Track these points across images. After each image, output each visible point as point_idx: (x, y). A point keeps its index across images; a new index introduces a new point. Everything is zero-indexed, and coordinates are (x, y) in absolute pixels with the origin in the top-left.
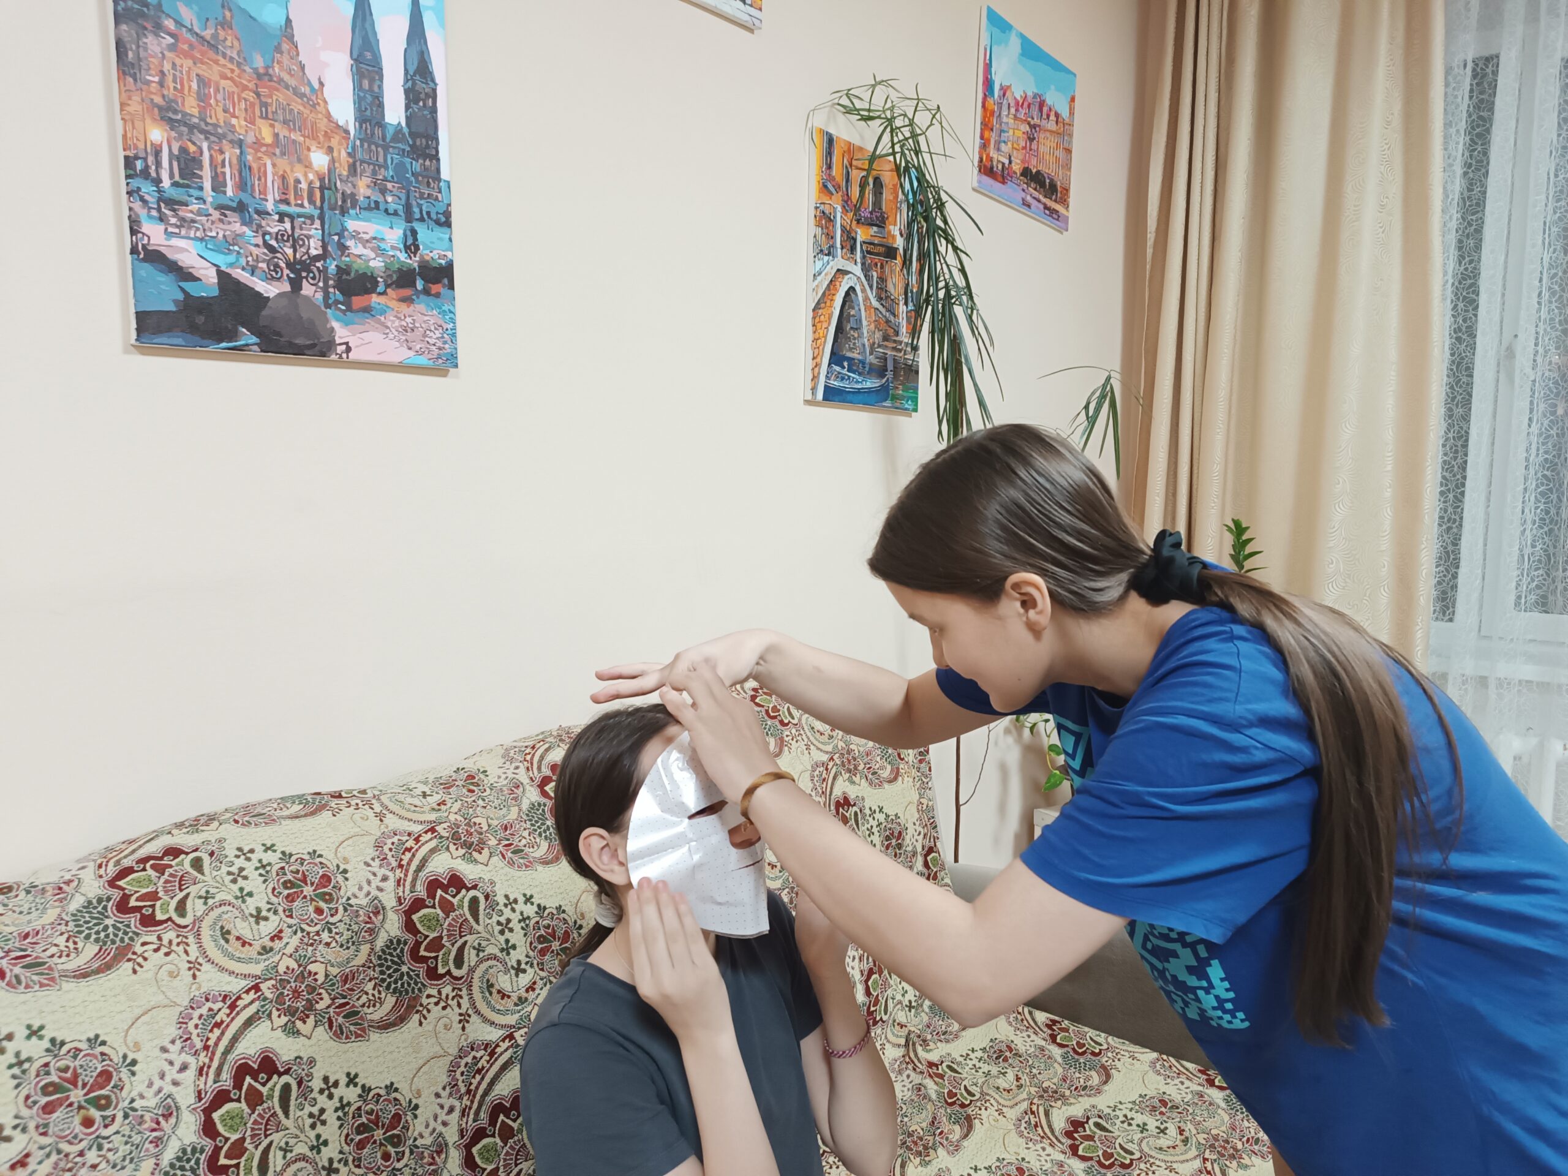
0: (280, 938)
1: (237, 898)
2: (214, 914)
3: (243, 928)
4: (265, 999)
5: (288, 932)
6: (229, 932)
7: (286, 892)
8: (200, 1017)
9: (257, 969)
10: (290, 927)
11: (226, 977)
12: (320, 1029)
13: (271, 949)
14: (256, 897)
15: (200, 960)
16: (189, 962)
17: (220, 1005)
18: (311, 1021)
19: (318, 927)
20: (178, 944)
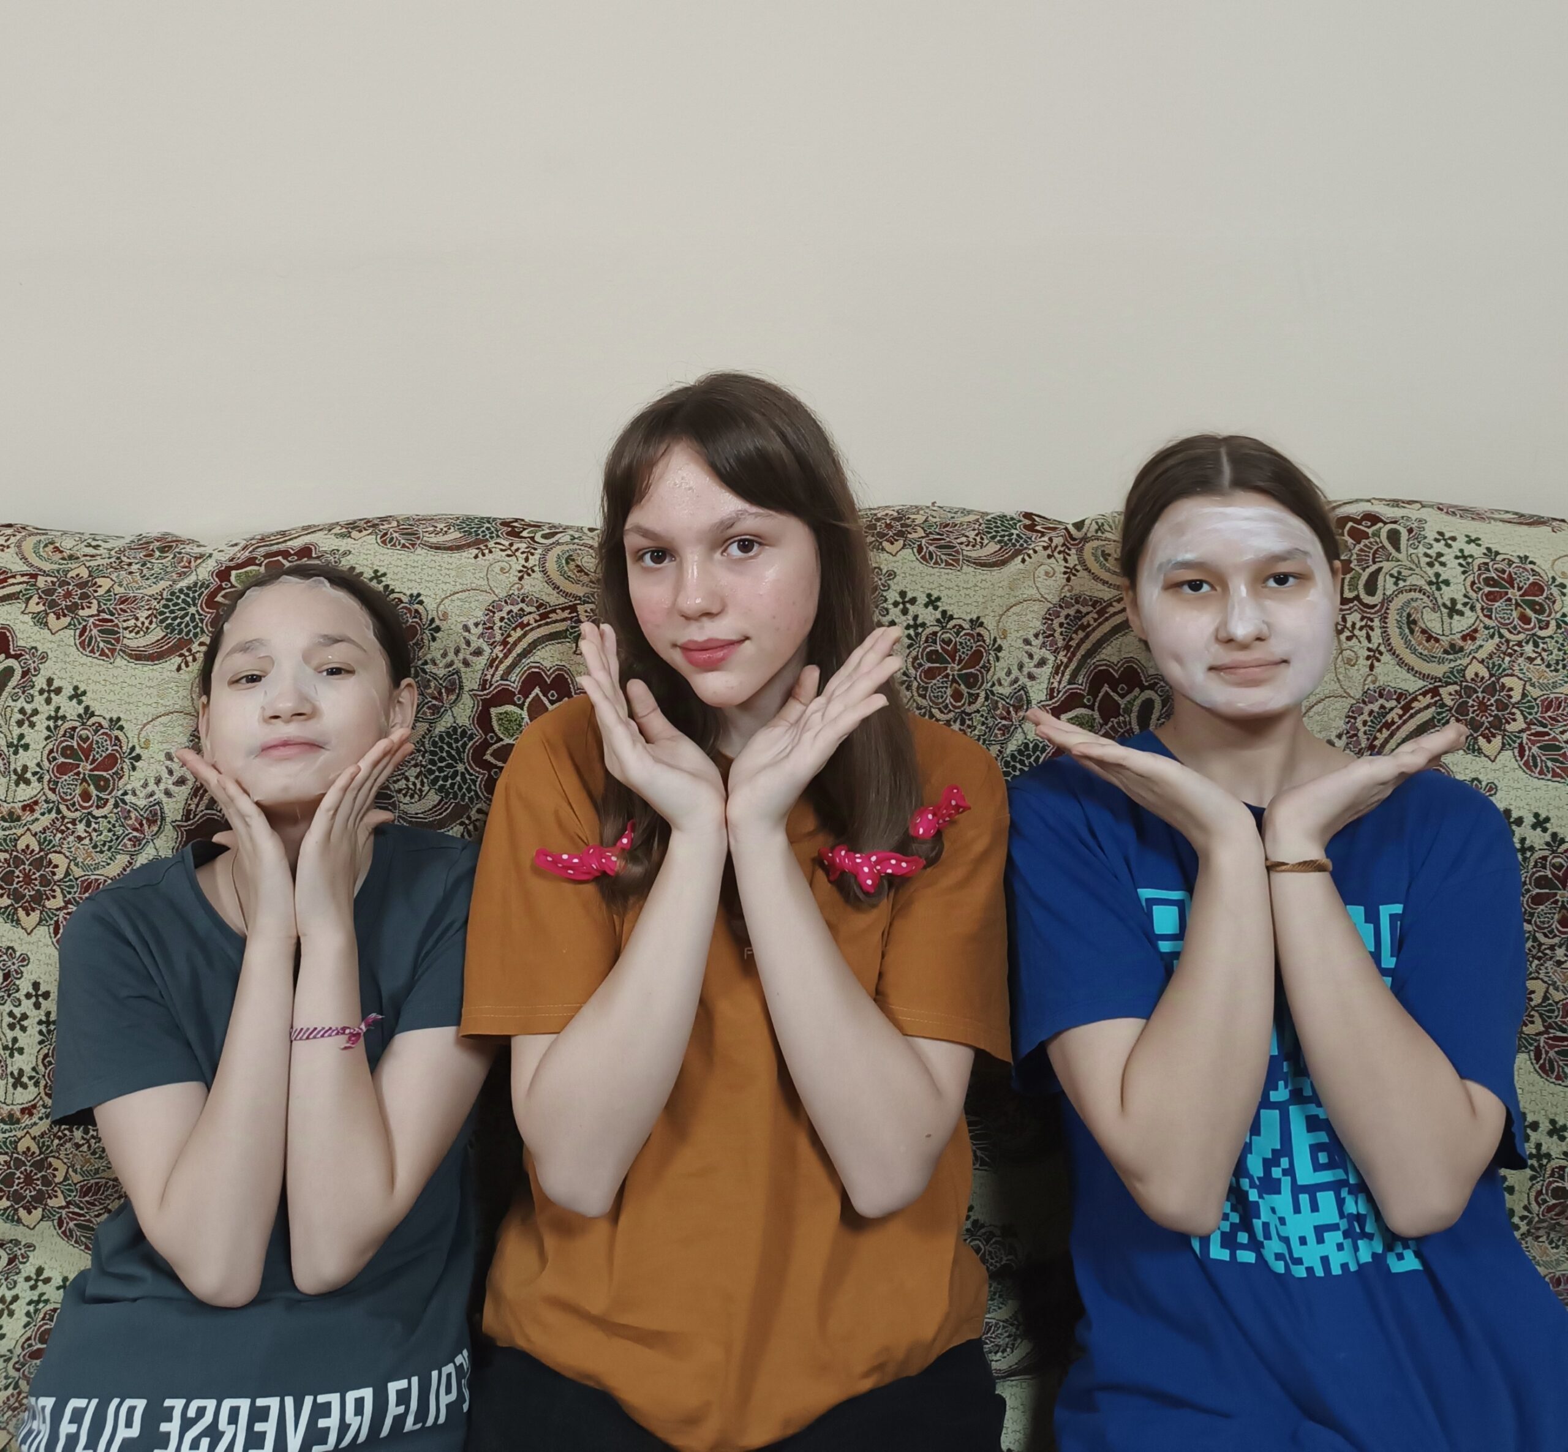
0: (1474, 639)
1: (1430, 583)
2: (1404, 597)
3: (1432, 621)
4: (1443, 705)
5: (1483, 633)
6: (1415, 622)
7: (1487, 589)
8: (1371, 712)
9: (1438, 670)
10: (1486, 628)
11: (1403, 673)
12: (1508, 754)
13: (1461, 649)
14: (1452, 587)
15: (1382, 648)
16: (1369, 649)
17: (1393, 703)
18: (1497, 741)
19: (1521, 637)
20: (1361, 629)
